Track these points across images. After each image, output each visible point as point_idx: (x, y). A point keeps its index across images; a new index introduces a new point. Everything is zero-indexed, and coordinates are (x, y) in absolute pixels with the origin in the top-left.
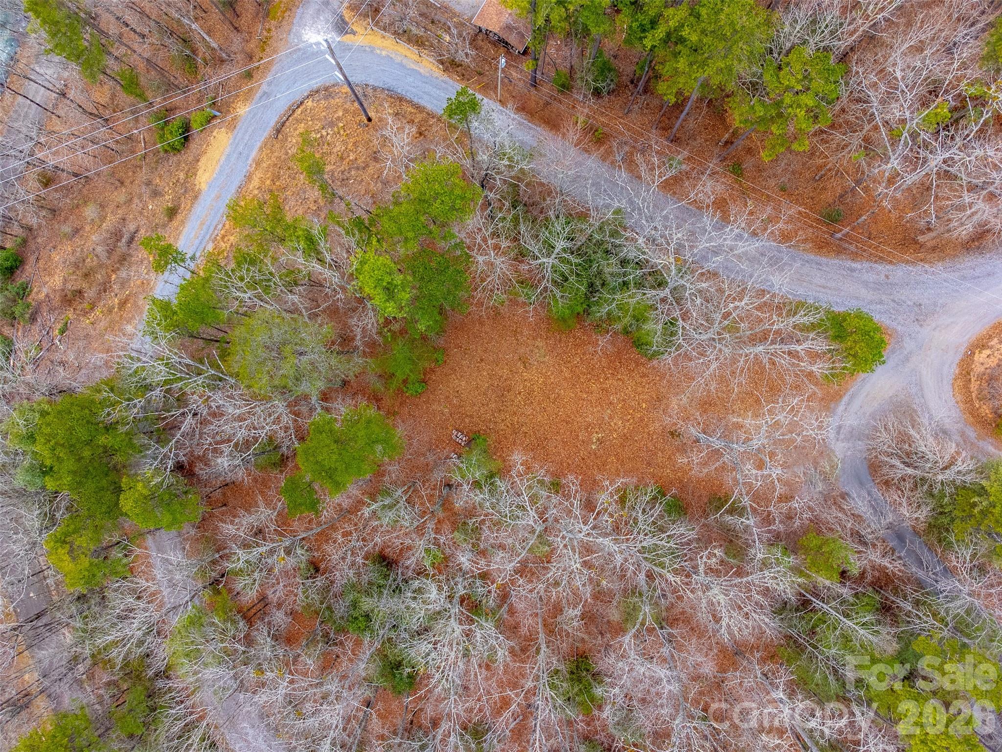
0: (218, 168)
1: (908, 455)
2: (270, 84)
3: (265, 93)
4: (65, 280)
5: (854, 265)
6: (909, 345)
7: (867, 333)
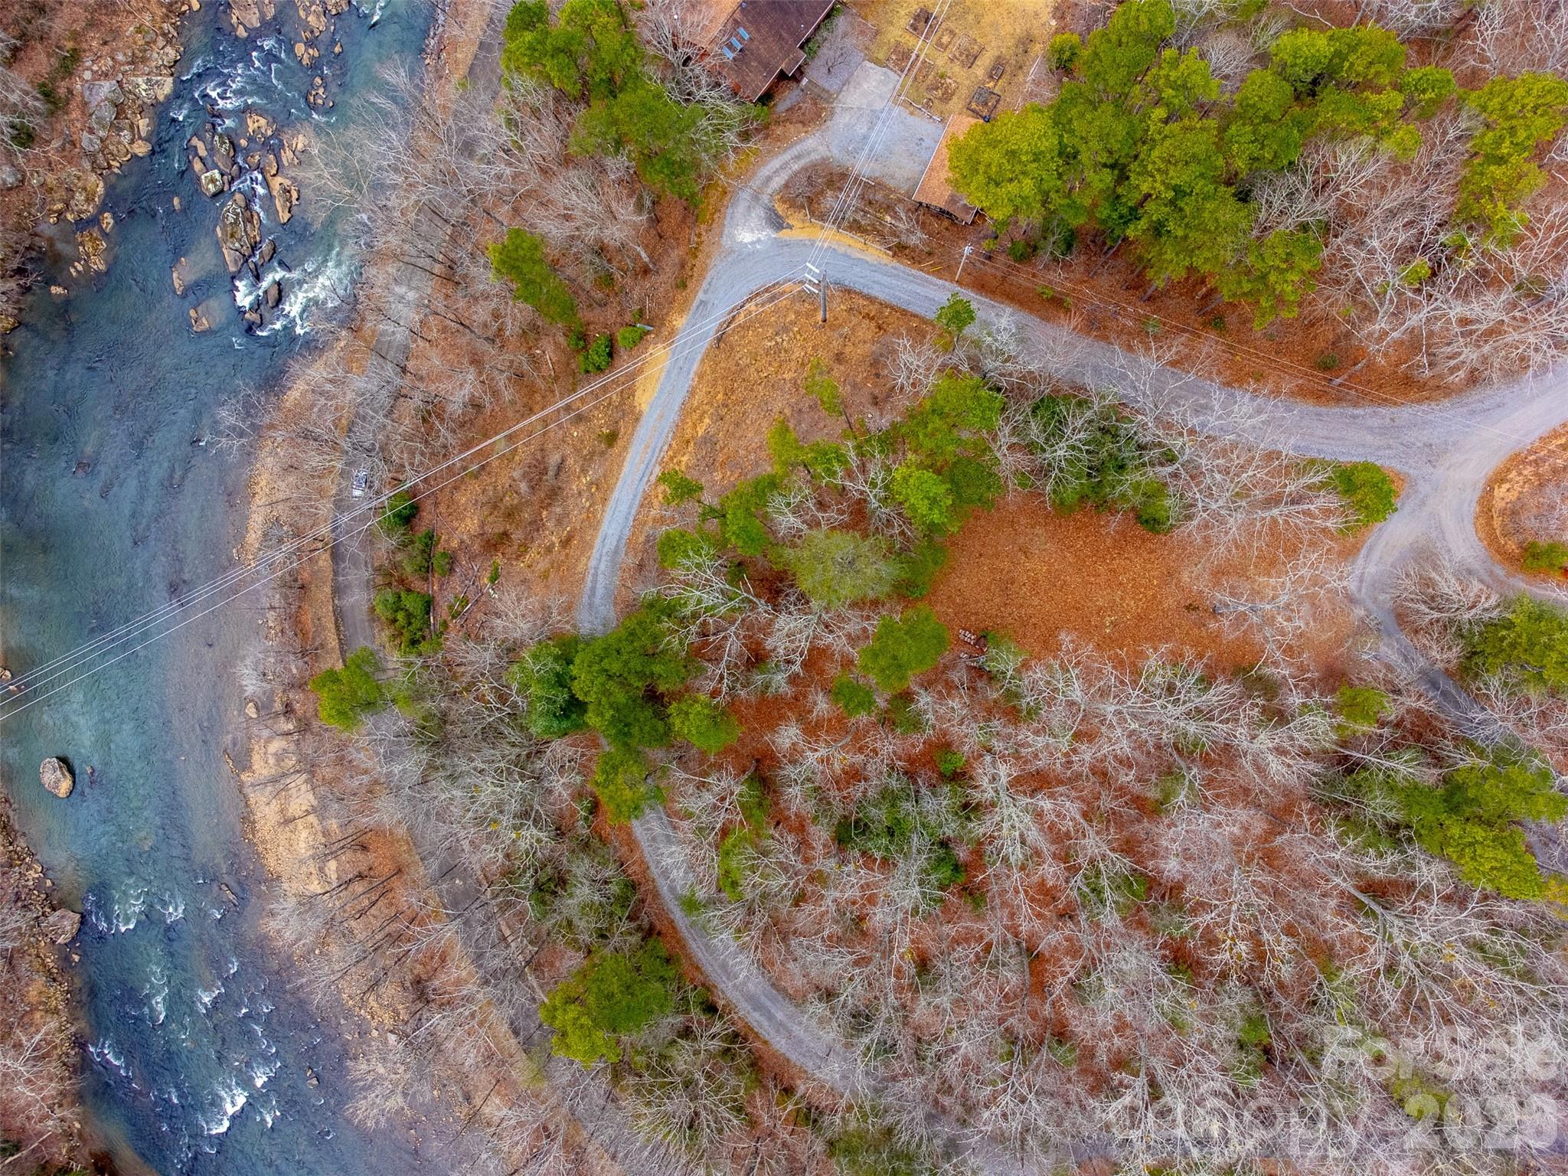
0: (658, 386)
1: (1433, 598)
2: (706, 292)
3: (702, 302)
4: (482, 525)
5: (1356, 412)
6: (1424, 488)
7: (1375, 485)
